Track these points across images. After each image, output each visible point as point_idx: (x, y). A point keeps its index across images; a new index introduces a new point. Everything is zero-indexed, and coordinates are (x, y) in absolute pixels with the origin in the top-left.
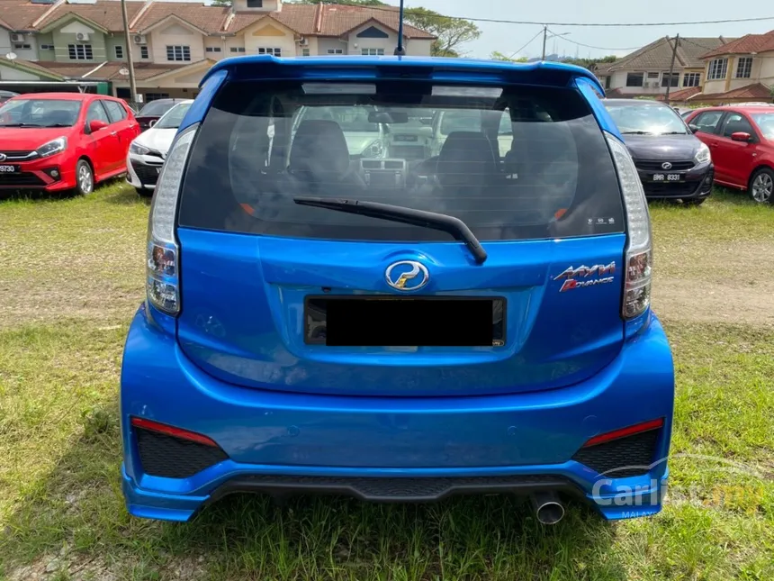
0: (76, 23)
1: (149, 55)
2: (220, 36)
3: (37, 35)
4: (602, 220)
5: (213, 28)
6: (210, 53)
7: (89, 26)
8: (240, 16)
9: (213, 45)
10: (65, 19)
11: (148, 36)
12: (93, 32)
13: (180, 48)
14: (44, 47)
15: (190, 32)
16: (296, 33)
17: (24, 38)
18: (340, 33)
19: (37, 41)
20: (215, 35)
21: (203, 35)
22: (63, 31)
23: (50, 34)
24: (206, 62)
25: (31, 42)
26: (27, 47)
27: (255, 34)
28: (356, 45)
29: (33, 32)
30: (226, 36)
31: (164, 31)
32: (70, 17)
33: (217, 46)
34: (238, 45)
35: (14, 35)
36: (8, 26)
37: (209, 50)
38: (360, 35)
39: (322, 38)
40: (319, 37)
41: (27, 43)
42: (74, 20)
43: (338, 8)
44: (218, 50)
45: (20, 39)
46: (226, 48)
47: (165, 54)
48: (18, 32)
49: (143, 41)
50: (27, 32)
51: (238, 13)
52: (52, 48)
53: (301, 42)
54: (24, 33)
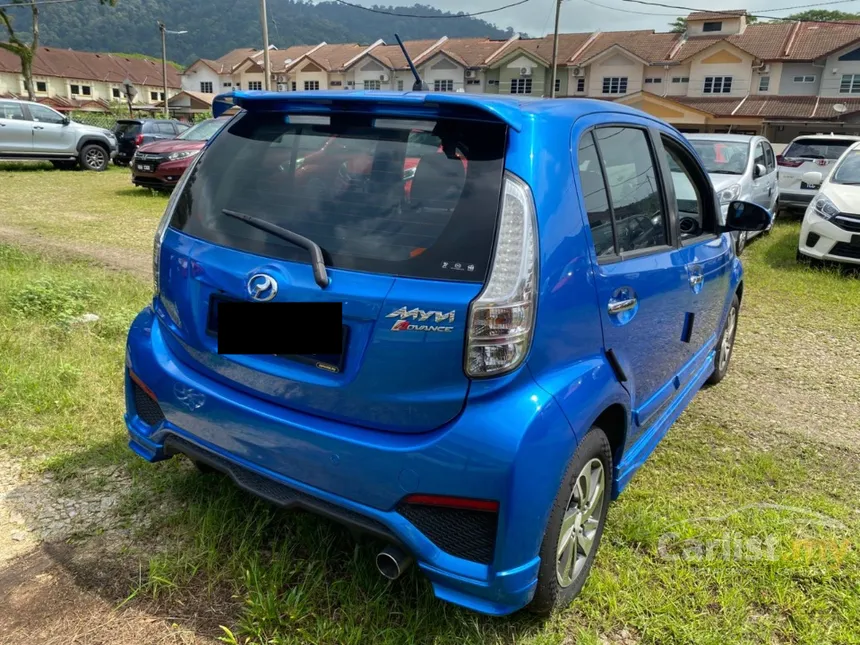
0: (523, 57)
1: (585, 88)
2: (663, 65)
3: (487, 71)
4: (460, 266)
5: (658, 57)
6: (649, 84)
7: (533, 60)
8: (692, 42)
9: (653, 75)
10: (513, 55)
11: (587, 68)
12: (535, 66)
13: (617, 79)
14: (491, 82)
15: (631, 62)
16: (756, 58)
17: (476, 74)
18: (815, 56)
19: (486, 78)
20: (658, 65)
21: (645, 66)
22: (509, 66)
23: (498, 70)
24: (640, 94)
25: (481, 78)
26: (477, 82)
27: (703, 62)
28: (835, 70)
29: (484, 68)
30: (670, 65)
31: (604, 63)
32: (517, 53)
33: (657, 77)
34: (681, 75)
35: (468, 71)
36: (463, 62)
37: (648, 81)
38: (842, 58)
39: (788, 63)
40: (784, 61)
41: (477, 79)
42: (521, 55)
43: (821, 26)
44: (658, 81)
45: (473, 75)
46: (667, 78)
47: (601, 86)
48: (472, 69)
49: (581, 74)
50: (479, 68)
51: (691, 39)
52: (497, 82)
53: (760, 69)
54: (476, 69)
